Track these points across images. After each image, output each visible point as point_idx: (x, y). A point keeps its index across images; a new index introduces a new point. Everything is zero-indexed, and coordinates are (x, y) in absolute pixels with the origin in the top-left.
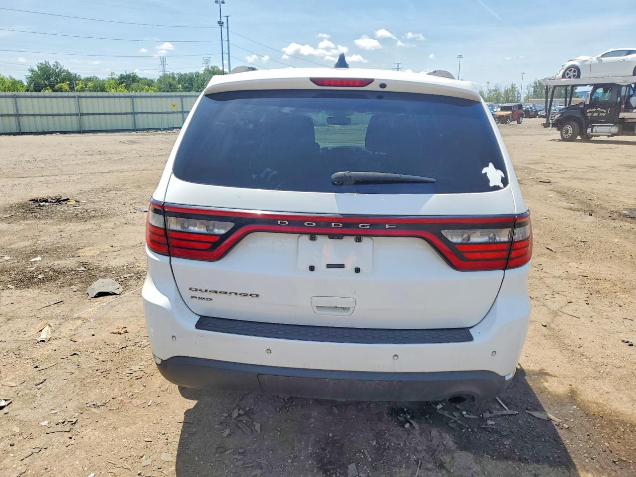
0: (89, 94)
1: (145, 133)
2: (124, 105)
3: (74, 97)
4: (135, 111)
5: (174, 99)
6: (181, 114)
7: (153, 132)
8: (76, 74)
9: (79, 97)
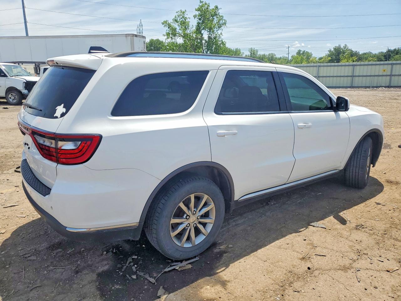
0: (326, 64)
1: (357, 89)
2: (347, 71)
3: (316, 66)
4: (354, 75)
5: (386, 66)
6: (389, 77)
7: (363, 89)
8: (356, 51)
9: (319, 66)
